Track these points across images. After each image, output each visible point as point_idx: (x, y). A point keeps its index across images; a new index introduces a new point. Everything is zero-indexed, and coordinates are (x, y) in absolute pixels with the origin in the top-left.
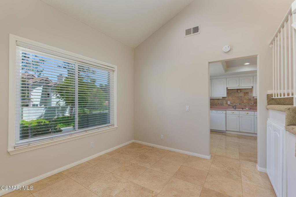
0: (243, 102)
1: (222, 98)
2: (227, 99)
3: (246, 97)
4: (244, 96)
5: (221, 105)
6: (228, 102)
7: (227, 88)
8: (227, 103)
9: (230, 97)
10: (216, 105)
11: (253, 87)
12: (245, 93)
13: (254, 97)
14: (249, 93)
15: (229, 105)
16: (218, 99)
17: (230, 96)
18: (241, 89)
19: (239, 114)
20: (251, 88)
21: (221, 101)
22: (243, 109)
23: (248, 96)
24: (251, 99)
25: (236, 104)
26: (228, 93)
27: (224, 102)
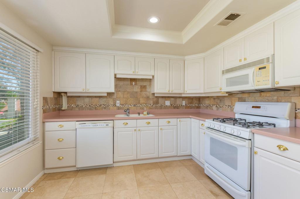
0: (139, 103)
1: (106, 95)
2: (115, 96)
3: (144, 93)
4: (141, 91)
5: (105, 108)
6: (118, 102)
7: (115, 75)
8: (115, 105)
9: (120, 93)
10: (96, 108)
11: (153, 77)
12: (141, 86)
13: (154, 94)
14: (148, 87)
15: (119, 108)
16: (100, 97)
17: (120, 91)
18: (136, 79)
19: (136, 126)
20: (151, 78)
21: (105, 99)
22: (139, 114)
23: (146, 91)
24: (150, 97)
25: (130, 106)
26: (116, 86)
27: (111, 102)
